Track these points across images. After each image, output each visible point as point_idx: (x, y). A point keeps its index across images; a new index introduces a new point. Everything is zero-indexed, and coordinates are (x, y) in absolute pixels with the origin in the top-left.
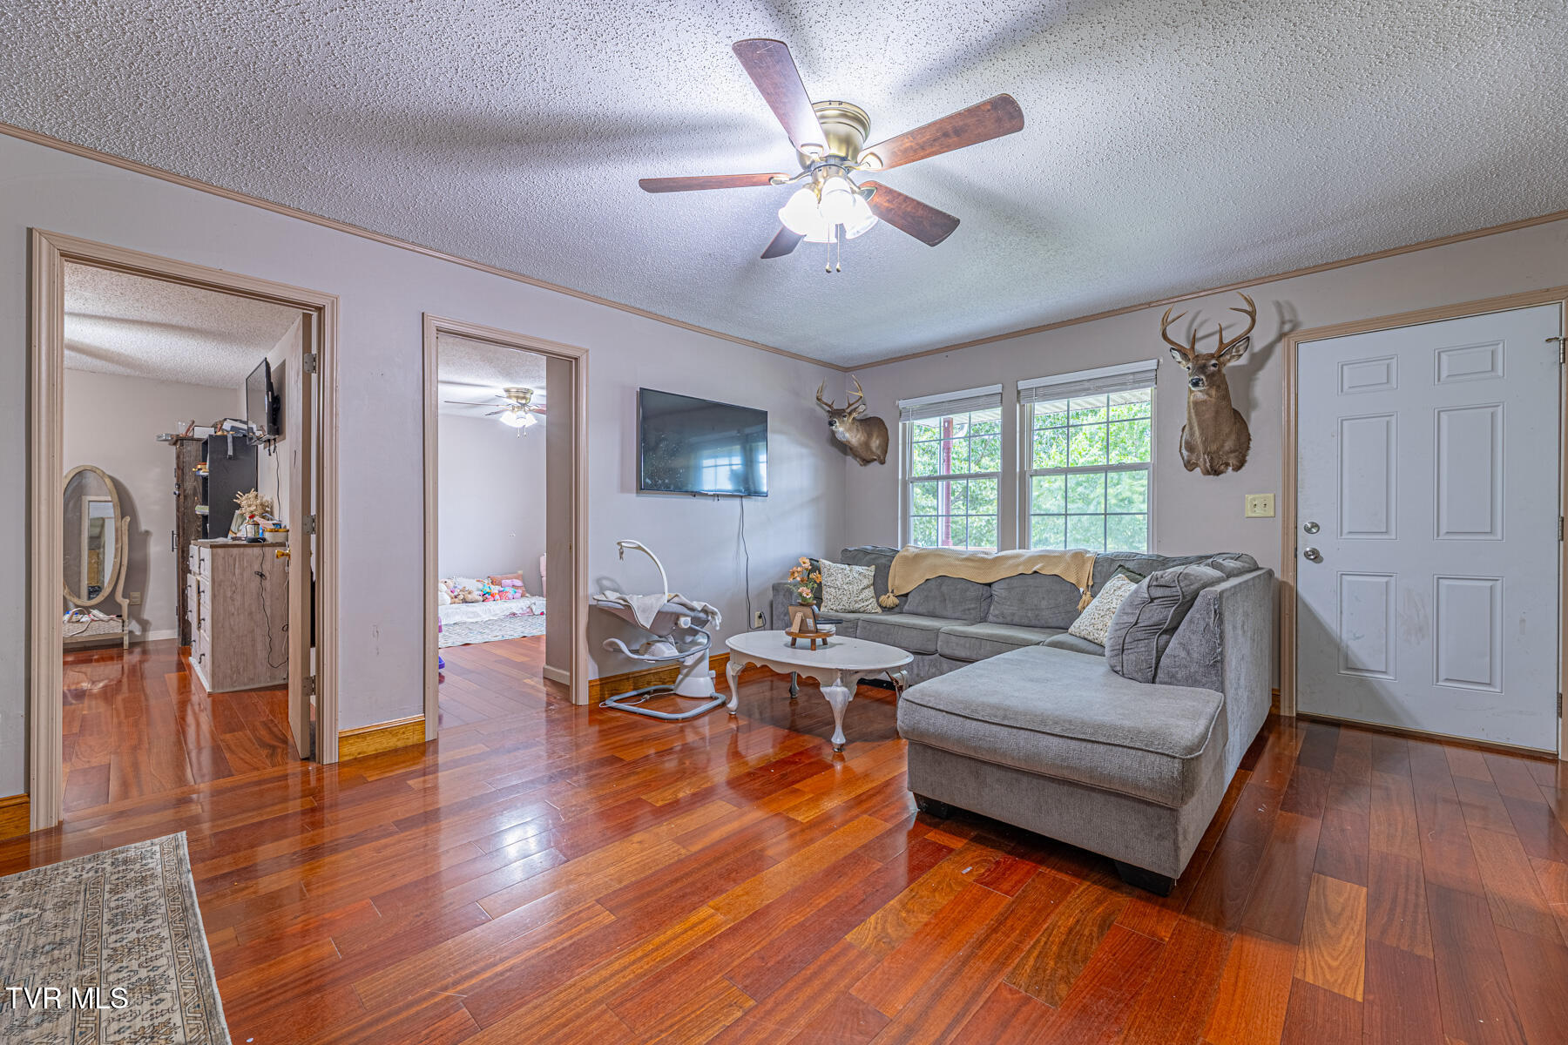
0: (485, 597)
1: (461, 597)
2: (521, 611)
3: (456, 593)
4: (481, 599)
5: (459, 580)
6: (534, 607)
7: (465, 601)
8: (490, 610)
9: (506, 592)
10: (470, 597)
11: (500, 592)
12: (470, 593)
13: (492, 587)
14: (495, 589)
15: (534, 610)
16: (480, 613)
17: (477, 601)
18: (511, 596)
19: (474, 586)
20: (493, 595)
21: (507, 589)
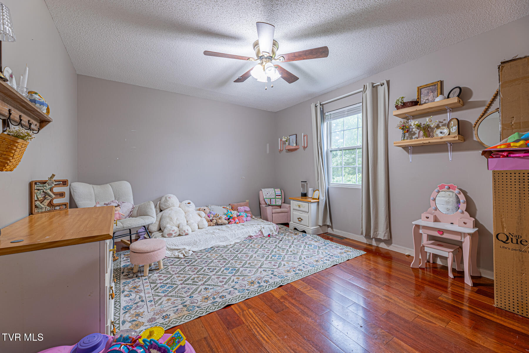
0: (230, 220)
1: (215, 221)
2: (255, 234)
3: (211, 218)
4: (227, 222)
5: (213, 207)
6: (263, 230)
7: (217, 224)
8: (235, 235)
9: (242, 216)
10: (220, 221)
11: (238, 216)
12: (220, 218)
13: (233, 212)
14: (235, 214)
15: (264, 232)
16: (229, 237)
17: (225, 224)
18: (245, 219)
19: (220, 211)
20: (234, 218)
21: (242, 214)
